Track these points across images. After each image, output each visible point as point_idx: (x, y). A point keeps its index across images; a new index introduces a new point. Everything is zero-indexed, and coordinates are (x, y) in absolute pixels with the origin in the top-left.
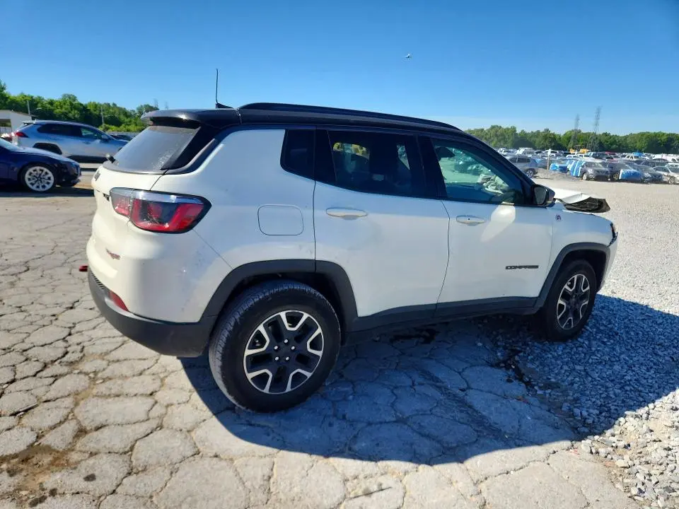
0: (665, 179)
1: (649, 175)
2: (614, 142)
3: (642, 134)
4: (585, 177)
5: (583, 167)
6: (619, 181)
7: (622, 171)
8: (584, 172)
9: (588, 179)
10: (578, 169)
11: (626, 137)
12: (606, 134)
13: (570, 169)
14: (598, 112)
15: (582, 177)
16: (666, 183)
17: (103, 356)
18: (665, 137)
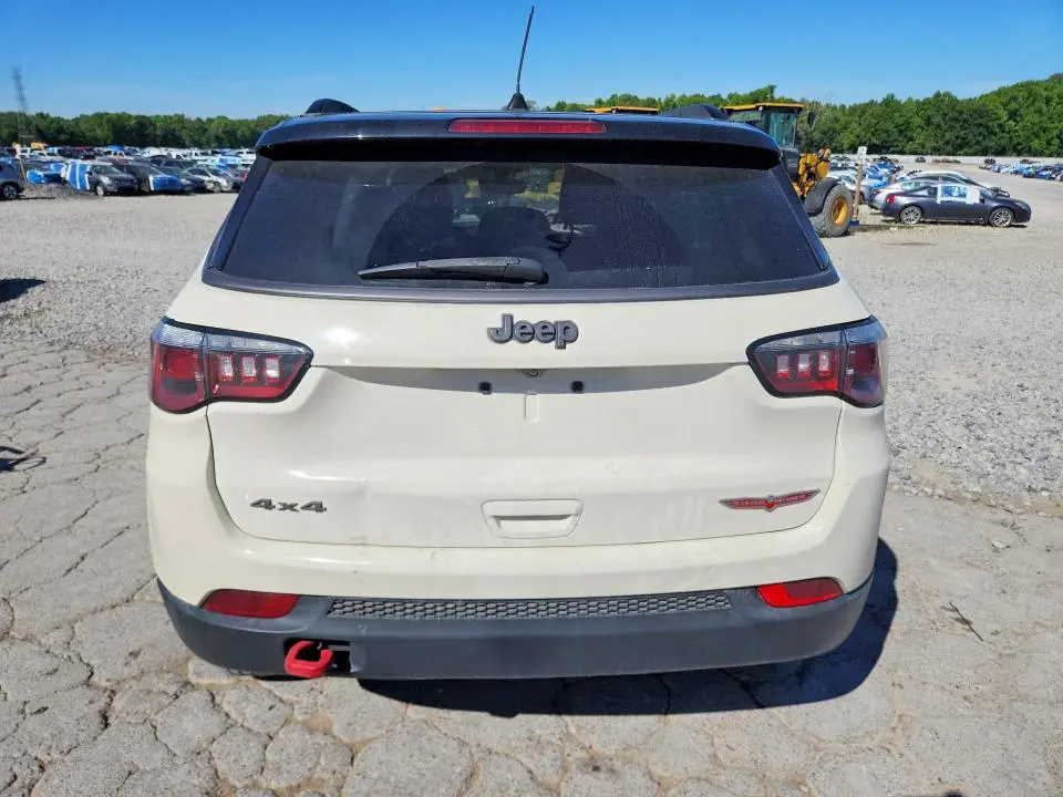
0: (210, 186)
1: (188, 182)
2: (60, 130)
3: (99, 116)
4: (100, 191)
5: (90, 173)
6: (151, 193)
7: (151, 178)
8: (95, 184)
9: (107, 193)
10: (82, 179)
11: (77, 121)
12: (41, 115)
13: (67, 179)
14: (17, 78)
15: (94, 190)
16: (211, 192)
18: (133, 122)
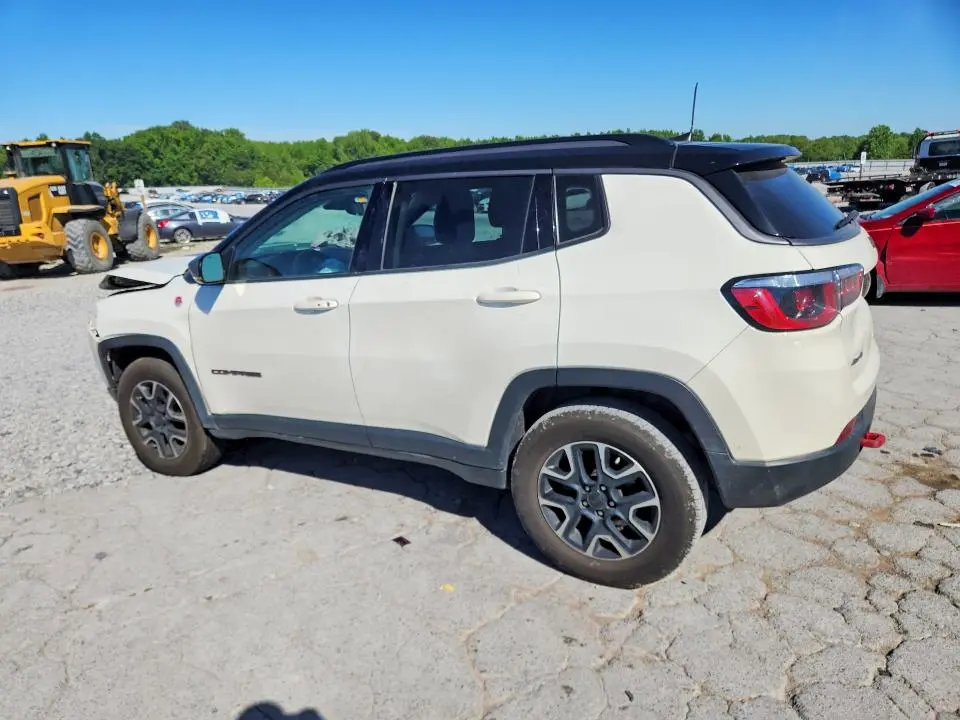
17: (838, 561)
